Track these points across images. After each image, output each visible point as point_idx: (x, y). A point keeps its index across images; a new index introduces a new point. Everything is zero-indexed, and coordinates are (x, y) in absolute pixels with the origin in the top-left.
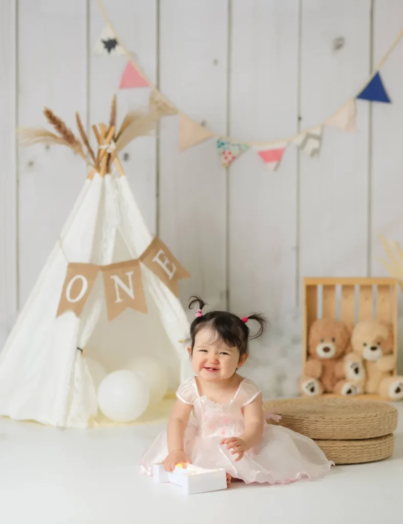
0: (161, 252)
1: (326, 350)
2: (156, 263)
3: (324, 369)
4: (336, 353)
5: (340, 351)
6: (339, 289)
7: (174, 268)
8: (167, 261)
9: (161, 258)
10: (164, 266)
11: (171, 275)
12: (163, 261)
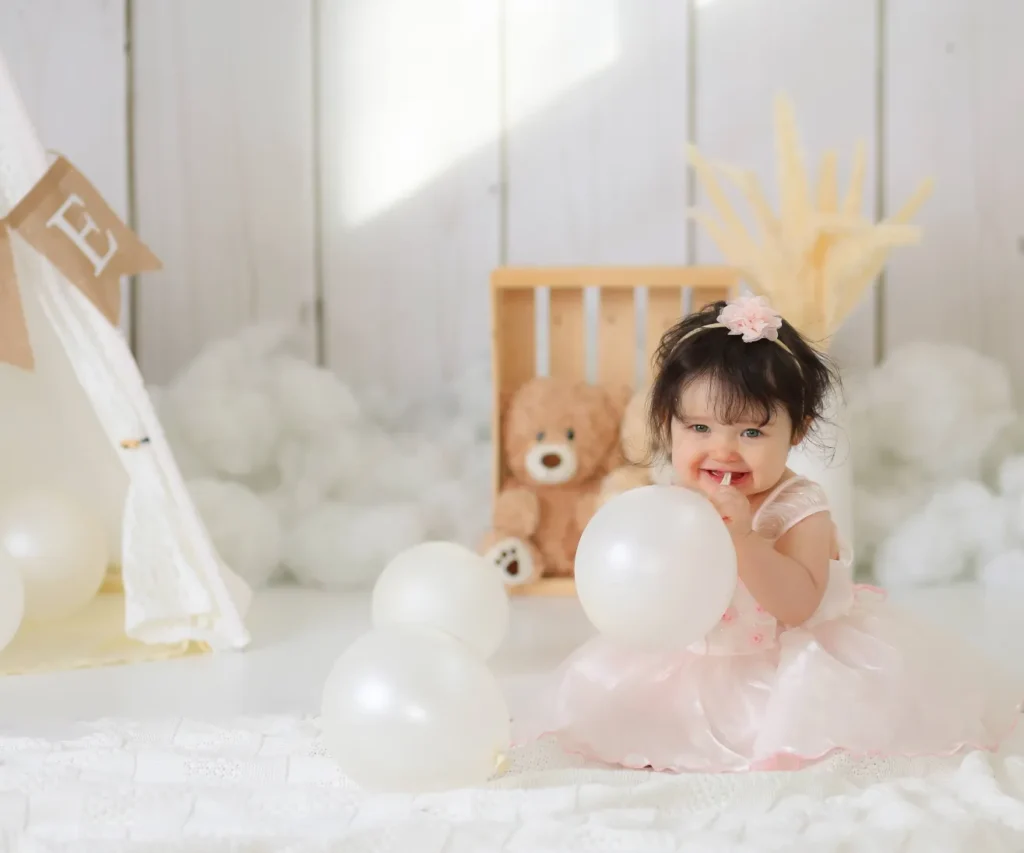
0: (74, 199)
1: (551, 461)
2: (56, 232)
3: (544, 510)
4: (580, 468)
5: (589, 463)
6: (592, 297)
7: (113, 246)
8: (91, 226)
9: (73, 217)
10: (79, 239)
11: (100, 264)
12: (78, 226)
